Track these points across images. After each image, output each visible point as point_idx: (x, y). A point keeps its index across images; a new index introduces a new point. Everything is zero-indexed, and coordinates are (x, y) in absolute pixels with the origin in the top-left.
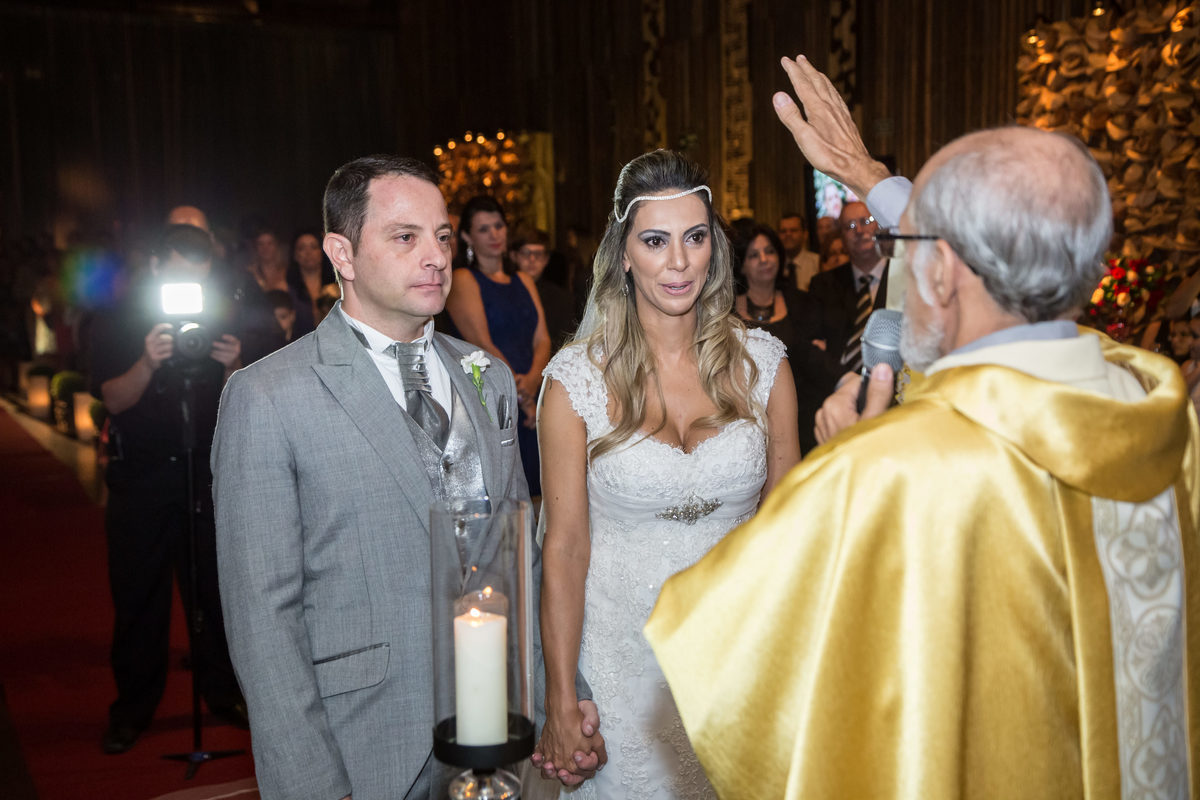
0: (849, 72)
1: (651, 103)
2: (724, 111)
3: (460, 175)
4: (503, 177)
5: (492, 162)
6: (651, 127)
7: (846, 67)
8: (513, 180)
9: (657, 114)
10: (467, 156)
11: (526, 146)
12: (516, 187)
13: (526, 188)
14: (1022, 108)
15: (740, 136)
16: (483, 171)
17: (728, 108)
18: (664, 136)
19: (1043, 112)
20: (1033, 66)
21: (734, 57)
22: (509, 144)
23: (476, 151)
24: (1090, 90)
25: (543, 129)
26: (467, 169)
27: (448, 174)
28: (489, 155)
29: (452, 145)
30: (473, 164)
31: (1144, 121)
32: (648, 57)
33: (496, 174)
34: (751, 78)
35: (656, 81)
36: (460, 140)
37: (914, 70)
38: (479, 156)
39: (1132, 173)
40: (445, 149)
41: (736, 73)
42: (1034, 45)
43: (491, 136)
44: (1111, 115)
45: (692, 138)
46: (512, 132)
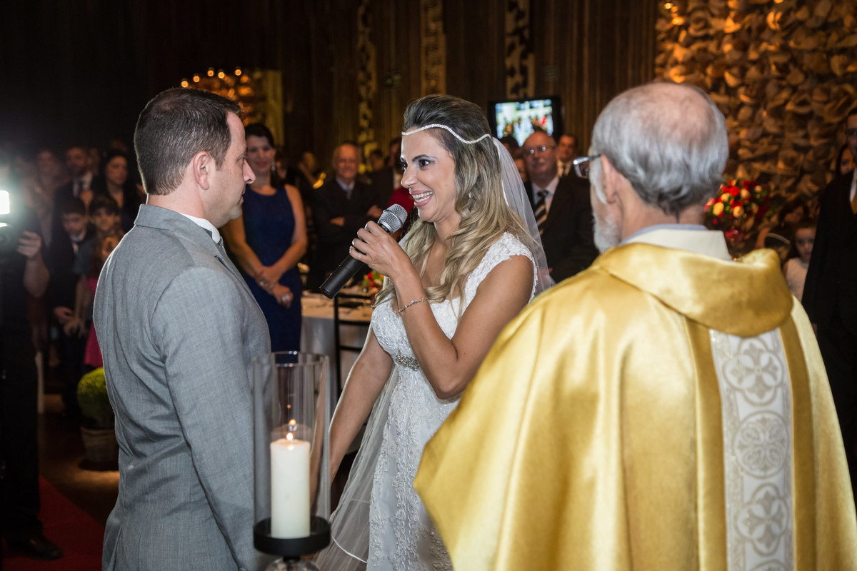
0: (524, 28)
1: (363, 49)
2: (423, 57)
5: (231, 94)
6: (364, 68)
7: (521, 23)
8: (249, 109)
9: (368, 58)
10: (210, 86)
11: (259, 81)
13: (259, 115)
14: (659, 59)
15: (436, 77)
17: (427, 54)
18: (374, 75)
19: (676, 63)
20: (668, 27)
21: (431, 13)
22: (245, 79)
23: (217, 85)
24: (712, 47)
25: (274, 68)
28: (228, 88)
29: (196, 79)
31: (753, 72)
32: (361, 11)
34: (445, 31)
35: (368, 30)
36: (203, 75)
37: (575, 31)
38: (221, 88)
39: (744, 113)
40: (191, 82)
41: (433, 26)
42: (669, 10)
43: (230, 72)
44: (729, 67)
45: (397, 78)
46: (247, 69)
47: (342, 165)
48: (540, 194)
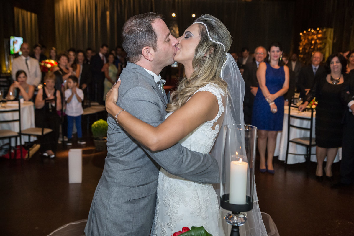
3: (306, 41)
4: (318, 41)
5: (315, 37)
8: (320, 42)
10: (309, 35)
11: (325, 32)
12: (321, 44)
13: (323, 44)
16: (312, 39)
22: (320, 32)
23: (311, 34)
25: (331, 27)
26: (308, 39)
27: (303, 40)
28: (314, 35)
29: (305, 32)
30: (310, 37)
33: (316, 40)
36: (307, 31)
38: (312, 35)
40: (303, 33)
43: (315, 29)
46: (321, 28)
47: (314, 59)
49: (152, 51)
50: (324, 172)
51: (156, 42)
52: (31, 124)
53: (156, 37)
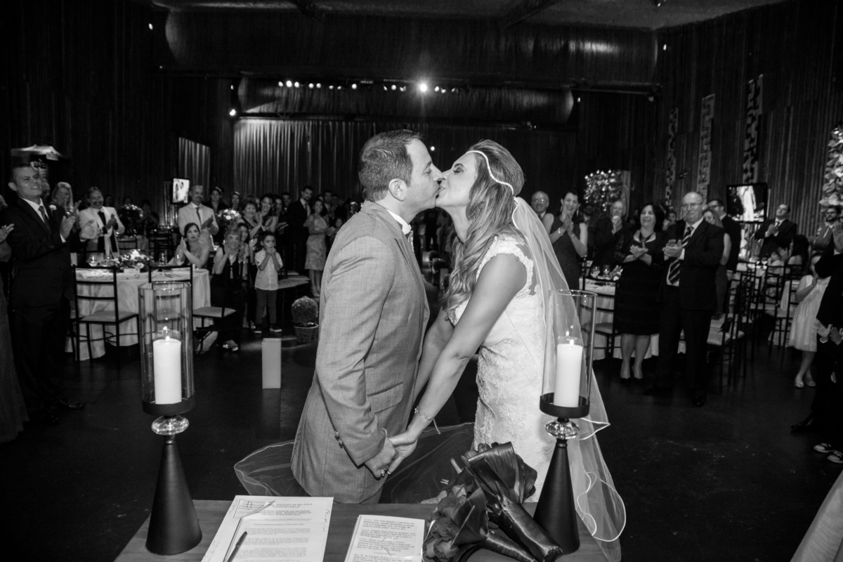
0: (753, 148)
1: (670, 160)
2: (699, 163)
3: (594, 187)
4: (610, 187)
5: (606, 182)
6: (669, 169)
7: (752, 145)
8: (614, 189)
9: (672, 164)
10: (597, 179)
11: (620, 176)
12: (614, 192)
13: (618, 192)
14: (829, 163)
15: (705, 174)
16: (602, 185)
17: (701, 162)
18: (674, 172)
20: (837, 144)
21: (705, 140)
22: (613, 175)
23: (600, 178)
25: (627, 170)
26: (596, 184)
27: (590, 186)
28: (605, 179)
29: (592, 175)
30: (599, 183)
32: (670, 141)
33: (607, 186)
34: (711, 150)
35: (672, 150)
36: (595, 173)
37: (782, 148)
38: (602, 179)
40: (589, 177)
41: (705, 147)
42: (837, 135)
43: (606, 172)
45: (685, 174)
46: (614, 170)
48: (689, 229)
49: (403, 185)
50: (632, 372)
51: (411, 172)
52: (206, 302)
53: (411, 165)
